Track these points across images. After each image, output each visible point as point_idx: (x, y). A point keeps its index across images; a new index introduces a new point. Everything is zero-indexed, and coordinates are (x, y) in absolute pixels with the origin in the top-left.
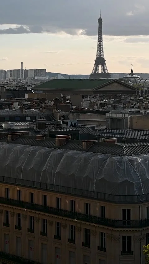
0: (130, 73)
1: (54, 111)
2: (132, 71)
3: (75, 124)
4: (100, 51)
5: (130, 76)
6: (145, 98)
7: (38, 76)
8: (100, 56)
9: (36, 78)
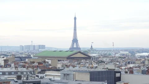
0: (91, 47)
1: (34, 69)
2: (92, 47)
3: (43, 77)
4: (75, 35)
5: (91, 49)
6: (94, 62)
7: (41, 49)
8: (75, 38)
9: (40, 50)
